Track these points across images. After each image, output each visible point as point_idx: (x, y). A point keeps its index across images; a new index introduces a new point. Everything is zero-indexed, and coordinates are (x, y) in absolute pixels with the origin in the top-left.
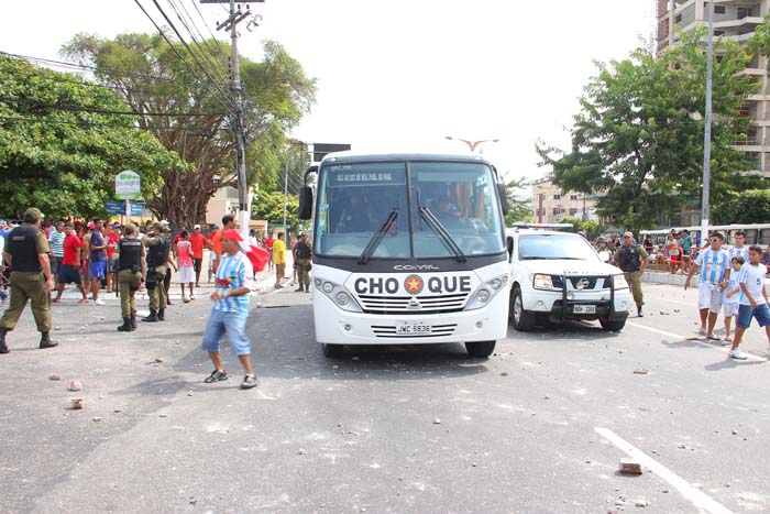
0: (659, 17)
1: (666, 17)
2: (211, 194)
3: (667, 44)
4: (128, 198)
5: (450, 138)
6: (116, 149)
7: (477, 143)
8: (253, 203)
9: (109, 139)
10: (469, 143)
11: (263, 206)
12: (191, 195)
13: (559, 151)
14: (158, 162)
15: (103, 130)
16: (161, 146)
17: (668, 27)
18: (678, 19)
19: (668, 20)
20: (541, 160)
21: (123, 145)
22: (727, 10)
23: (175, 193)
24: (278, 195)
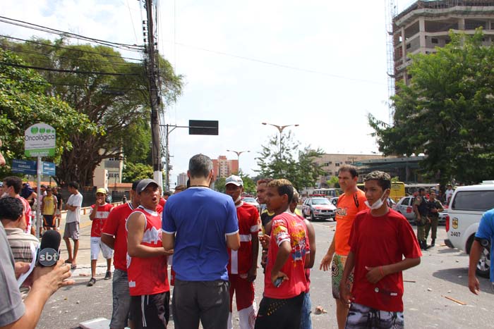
0: (395, 46)
1: (400, 45)
2: (97, 164)
3: (401, 63)
4: (40, 155)
5: (265, 124)
6: (24, 111)
7: (283, 127)
8: (123, 171)
9: (17, 100)
10: (278, 127)
11: (131, 173)
12: (82, 164)
13: (384, 124)
14: (69, 124)
15: (12, 92)
16: (71, 110)
17: (401, 52)
18: (408, 46)
19: (401, 47)
20: (374, 131)
21: (32, 107)
22: (439, 41)
23: (71, 162)
24: (140, 166)
